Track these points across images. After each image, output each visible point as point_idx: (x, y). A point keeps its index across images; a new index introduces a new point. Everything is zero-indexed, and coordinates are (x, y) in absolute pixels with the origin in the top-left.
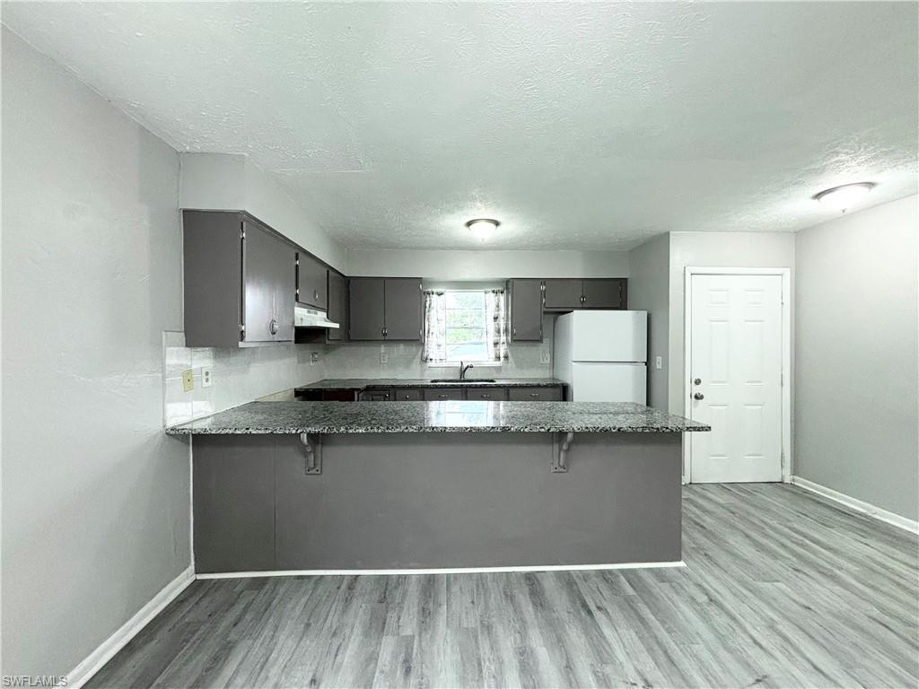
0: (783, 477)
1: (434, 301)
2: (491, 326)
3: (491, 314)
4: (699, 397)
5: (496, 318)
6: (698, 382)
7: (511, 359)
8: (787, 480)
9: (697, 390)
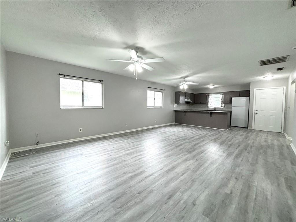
0: (281, 132)
1: (210, 96)
2: (221, 101)
3: (221, 98)
4: (257, 113)
5: (222, 99)
6: (257, 110)
7: (225, 107)
8: (282, 132)
9: (256, 112)
